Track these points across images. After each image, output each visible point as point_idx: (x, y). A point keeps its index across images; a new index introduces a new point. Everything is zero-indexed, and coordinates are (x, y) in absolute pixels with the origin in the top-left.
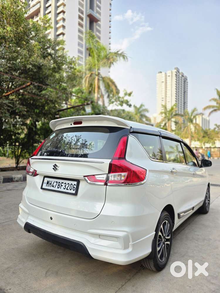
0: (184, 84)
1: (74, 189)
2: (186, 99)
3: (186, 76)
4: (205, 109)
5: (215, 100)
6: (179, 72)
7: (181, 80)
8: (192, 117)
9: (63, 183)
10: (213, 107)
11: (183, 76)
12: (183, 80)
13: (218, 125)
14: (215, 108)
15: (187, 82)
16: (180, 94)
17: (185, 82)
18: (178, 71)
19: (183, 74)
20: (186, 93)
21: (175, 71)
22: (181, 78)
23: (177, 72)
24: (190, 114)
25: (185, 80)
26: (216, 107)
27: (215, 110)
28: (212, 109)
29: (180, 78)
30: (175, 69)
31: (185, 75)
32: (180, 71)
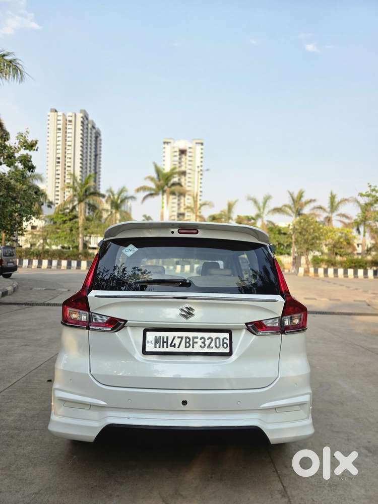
0: (96, 141)
1: (225, 345)
2: (98, 167)
3: (98, 129)
4: (138, 190)
5: (152, 179)
6: (87, 119)
7: (91, 133)
8: (119, 201)
9: (197, 338)
10: (150, 189)
11: (93, 127)
12: (94, 135)
13: (147, 216)
14: (153, 192)
15: (101, 140)
16: (89, 158)
17: (96, 137)
18: (85, 117)
19: (95, 124)
20: (98, 157)
21: (82, 115)
22: (91, 129)
23: (85, 119)
24: (116, 197)
25: (97, 136)
26: (153, 190)
27: (151, 195)
28: (147, 193)
29: (89, 131)
30: (82, 111)
31: (97, 126)
32: (90, 118)
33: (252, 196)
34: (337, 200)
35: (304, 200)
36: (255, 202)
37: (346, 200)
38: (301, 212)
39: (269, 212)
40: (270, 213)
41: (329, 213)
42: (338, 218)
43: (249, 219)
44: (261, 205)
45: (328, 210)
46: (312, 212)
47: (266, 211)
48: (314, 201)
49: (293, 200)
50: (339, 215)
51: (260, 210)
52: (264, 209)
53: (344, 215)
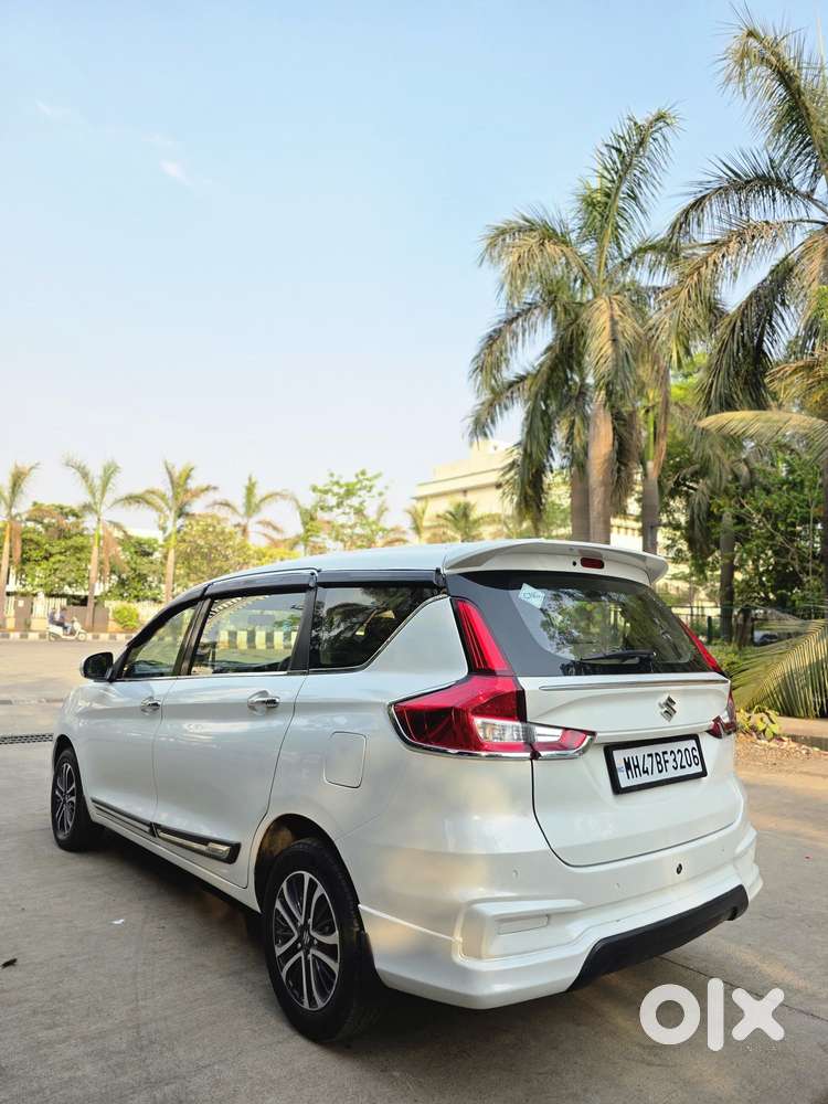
1: (696, 760)
9: (666, 753)
33: (78, 459)
34: (260, 493)
35: (193, 484)
36: (85, 475)
37: (277, 494)
38: (188, 509)
39: (117, 502)
40: (119, 505)
41: (242, 517)
42: (260, 528)
43: (64, 512)
44: (98, 482)
45: (242, 510)
46: (210, 511)
47: (109, 497)
48: (215, 488)
49: (172, 482)
50: (260, 523)
51: (94, 495)
52: (103, 495)
53: (268, 524)
